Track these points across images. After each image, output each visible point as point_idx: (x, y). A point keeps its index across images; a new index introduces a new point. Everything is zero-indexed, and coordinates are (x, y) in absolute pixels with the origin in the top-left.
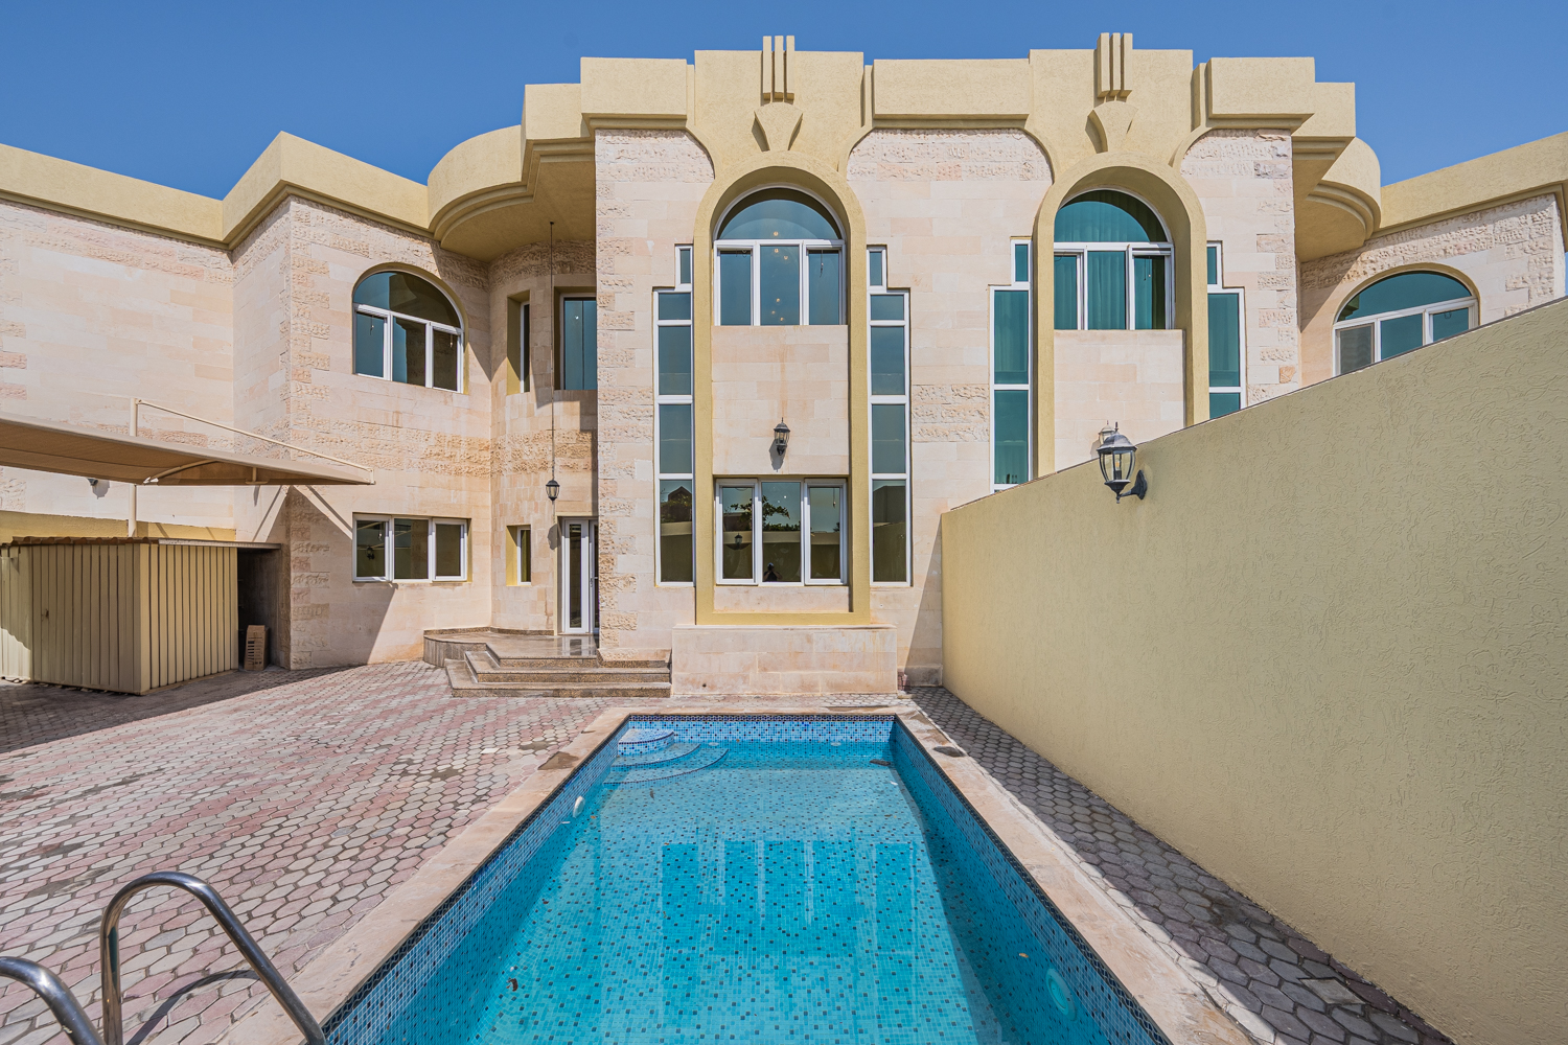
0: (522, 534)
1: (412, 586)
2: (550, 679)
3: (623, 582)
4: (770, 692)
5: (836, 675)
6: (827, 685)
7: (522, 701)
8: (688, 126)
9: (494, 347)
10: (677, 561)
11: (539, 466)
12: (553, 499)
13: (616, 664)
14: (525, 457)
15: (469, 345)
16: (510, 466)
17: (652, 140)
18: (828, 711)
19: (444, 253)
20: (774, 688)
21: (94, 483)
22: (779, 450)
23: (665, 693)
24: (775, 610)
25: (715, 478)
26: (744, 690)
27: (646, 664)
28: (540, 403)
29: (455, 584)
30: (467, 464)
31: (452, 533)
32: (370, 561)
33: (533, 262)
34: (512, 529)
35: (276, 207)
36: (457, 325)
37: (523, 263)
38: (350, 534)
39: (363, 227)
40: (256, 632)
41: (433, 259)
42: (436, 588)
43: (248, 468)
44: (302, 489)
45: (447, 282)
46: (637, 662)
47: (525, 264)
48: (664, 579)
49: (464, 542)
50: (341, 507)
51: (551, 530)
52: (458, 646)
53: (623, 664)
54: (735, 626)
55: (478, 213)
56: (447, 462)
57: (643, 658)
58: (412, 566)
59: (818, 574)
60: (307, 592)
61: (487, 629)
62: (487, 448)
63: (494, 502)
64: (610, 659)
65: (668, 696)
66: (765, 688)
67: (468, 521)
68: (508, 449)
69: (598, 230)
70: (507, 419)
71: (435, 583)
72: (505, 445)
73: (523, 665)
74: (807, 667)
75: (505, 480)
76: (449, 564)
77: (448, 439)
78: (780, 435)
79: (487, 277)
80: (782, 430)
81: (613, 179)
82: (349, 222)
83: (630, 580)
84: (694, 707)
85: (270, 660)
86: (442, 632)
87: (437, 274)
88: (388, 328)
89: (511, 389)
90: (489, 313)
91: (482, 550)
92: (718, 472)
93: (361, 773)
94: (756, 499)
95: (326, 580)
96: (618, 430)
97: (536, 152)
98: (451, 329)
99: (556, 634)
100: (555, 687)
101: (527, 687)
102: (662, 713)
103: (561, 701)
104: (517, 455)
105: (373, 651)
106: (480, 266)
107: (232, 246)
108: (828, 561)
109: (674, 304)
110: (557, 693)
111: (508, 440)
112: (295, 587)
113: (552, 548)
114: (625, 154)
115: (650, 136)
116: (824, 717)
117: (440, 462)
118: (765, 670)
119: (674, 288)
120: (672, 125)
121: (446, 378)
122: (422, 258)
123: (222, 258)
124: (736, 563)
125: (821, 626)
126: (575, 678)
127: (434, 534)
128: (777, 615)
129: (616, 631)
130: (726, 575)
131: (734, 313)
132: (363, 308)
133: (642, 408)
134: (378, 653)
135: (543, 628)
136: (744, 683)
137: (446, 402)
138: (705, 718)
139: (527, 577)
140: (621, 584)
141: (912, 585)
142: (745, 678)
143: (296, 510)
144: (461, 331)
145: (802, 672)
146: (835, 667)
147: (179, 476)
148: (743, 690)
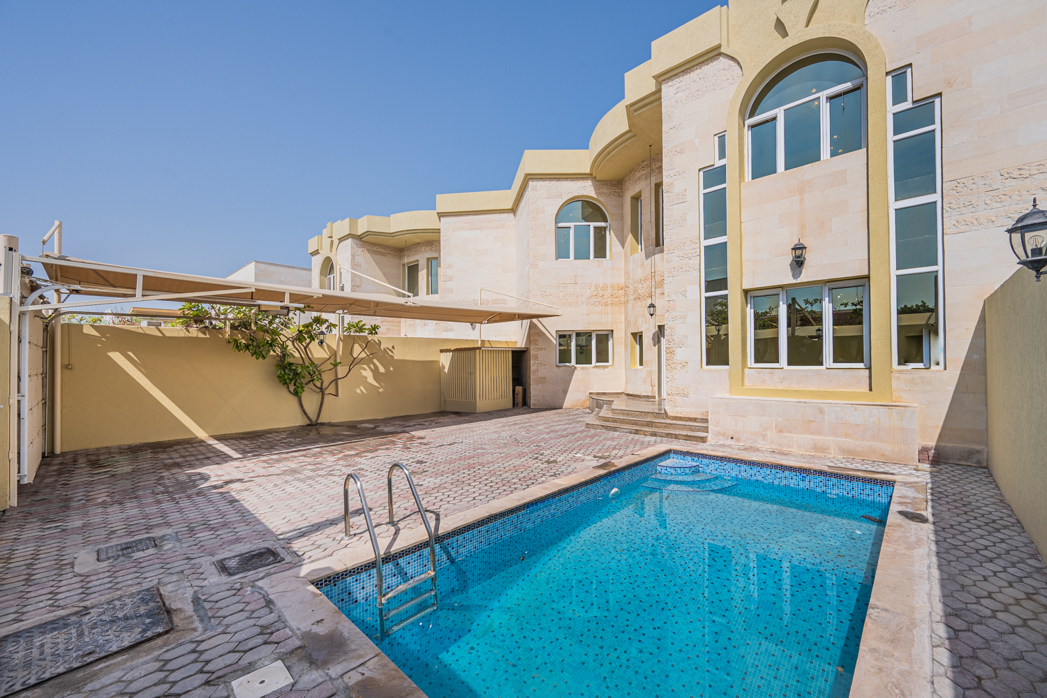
0: (638, 337)
1: (583, 368)
2: (635, 423)
3: (680, 366)
4: (785, 449)
5: (849, 443)
6: (840, 449)
7: (616, 434)
8: (722, 50)
9: (625, 229)
10: (717, 352)
11: (647, 295)
12: (652, 315)
13: (676, 418)
14: (640, 291)
15: (611, 231)
16: (632, 297)
17: (698, 71)
18: (826, 469)
19: (599, 183)
20: (789, 447)
21: (472, 325)
22: (798, 263)
23: (703, 440)
24: (794, 387)
25: (746, 292)
26: (763, 445)
27: (695, 420)
28: (647, 256)
29: (605, 367)
30: (611, 299)
31: (604, 338)
32: (564, 357)
33: (643, 172)
34: (634, 335)
35: (525, 187)
36: (605, 220)
37: (638, 174)
38: (554, 342)
39: (559, 183)
40: (519, 389)
41: (592, 189)
42: (595, 369)
43: (515, 314)
44: (535, 320)
45: (600, 199)
46: (689, 418)
47: (639, 175)
48: (708, 363)
49: (610, 343)
50: (551, 328)
51: (654, 334)
52: (601, 402)
53: (680, 419)
54: (759, 398)
55: (610, 155)
56: (600, 299)
57: (693, 416)
58: (584, 357)
59: (840, 359)
60: (537, 370)
61: (622, 393)
62: (622, 288)
63: (626, 320)
64: (672, 415)
65: (705, 442)
66: (781, 445)
67: (612, 331)
68: (632, 287)
69: (664, 144)
70: (631, 270)
71: (595, 367)
72: (630, 285)
73: (623, 414)
74: (819, 433)
75: (630, 306)
76: (603, 356)
77: (601, 286)
78: (799, 252)
79: (621, 189)
80: (799, 248)
81: (672, 108)
82: (554, 183)
83: (684, 365)
84: (716, 451)
85: (525, 403)
86: (598, 394)
87: (595, 196)
88: (572, 232)
89: (633, 251)
90: (622, 210)
91: (619, 347)
92: (745, 287)
93: (521, 455)
94: (781, 303)
95: (545, 365)
96: (676, 268)
97: (632, 109)
98: (602, 224)
99: (657, 398)
100: (636, 428)
101: (622, 427)
102: (691, 451)
103: (637, 437)
104: (636, 290)
105: (565, 402)
106: (616, 184)
107: (513, 211)
108: (851, 350)
109: (715, 175)
110: (637, 432)
111: (631, 282)
112: (532, 368)
113: (655, 345)
114: (680, 89)
115: (697, 69)
116: (821, 473)
117: (597, 300)
118: (781, 432)
119: (714, 165)
120: (714, 53)
121: (601, 252)
122: (587, 189)
123: (511, 215)
124: (766, 351)
125: (838, 402)
126: (650, 424)
127: (595, 339)
128: (796, 391)
129: (676, 397)
130: (757, 361)
131: (763, 166)
132: (561, 225)
133: (692, 251)
134: (567, 403)
135: (650, 394)
136: (763, 440)
137: (599, 266)
138: (722, 459)
139: (641, 364)
140: (679, 367)
141: (945, 369)
142: (764, 437)
143: (533, 331)
144: (608, 224)
145: (815, 437)
146: (847, 436)
147: (493, 319)
148: (761, 444)
